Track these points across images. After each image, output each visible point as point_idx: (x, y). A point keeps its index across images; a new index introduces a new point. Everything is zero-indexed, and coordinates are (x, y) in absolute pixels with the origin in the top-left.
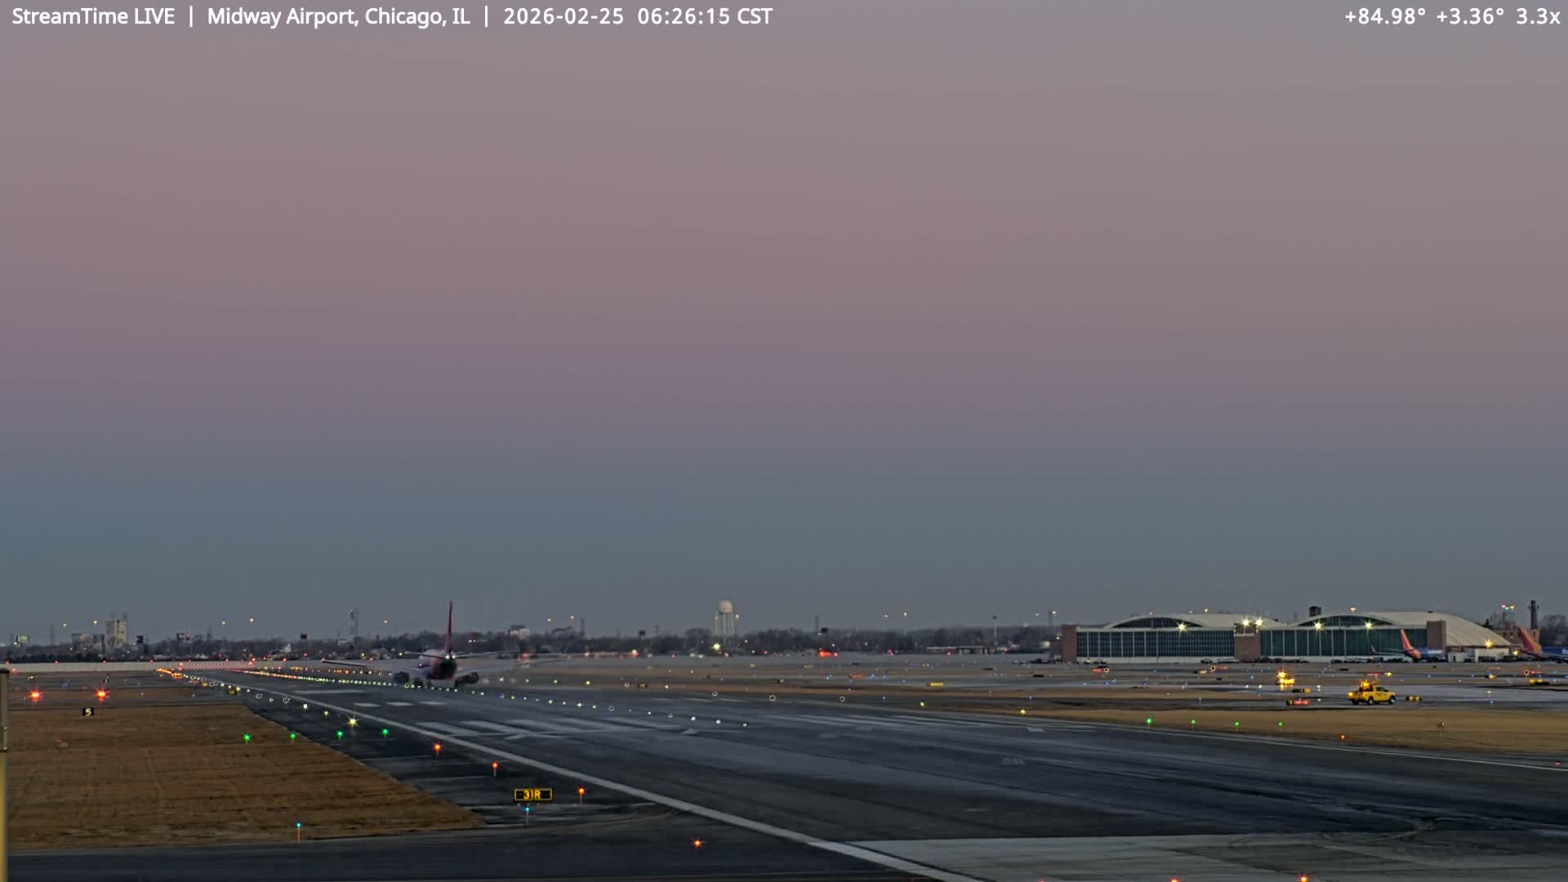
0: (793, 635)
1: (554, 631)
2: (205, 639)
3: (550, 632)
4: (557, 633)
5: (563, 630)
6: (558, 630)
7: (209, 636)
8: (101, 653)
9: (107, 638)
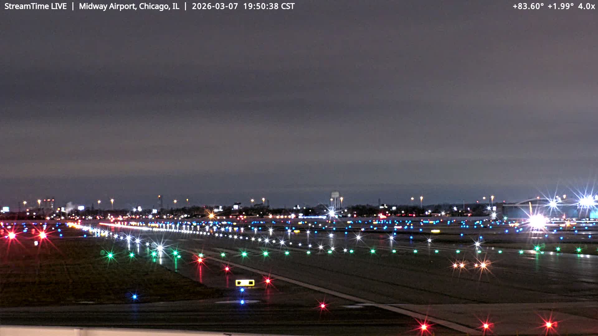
0: (368, 207)
1: (255, 205)
2: (91, 210)
3: (253, 206)
4: (256, 207)
5: (259, 205)
6: (257, 205)
7: (93, 208)
8: (42, 215)
9: (45, 208)
